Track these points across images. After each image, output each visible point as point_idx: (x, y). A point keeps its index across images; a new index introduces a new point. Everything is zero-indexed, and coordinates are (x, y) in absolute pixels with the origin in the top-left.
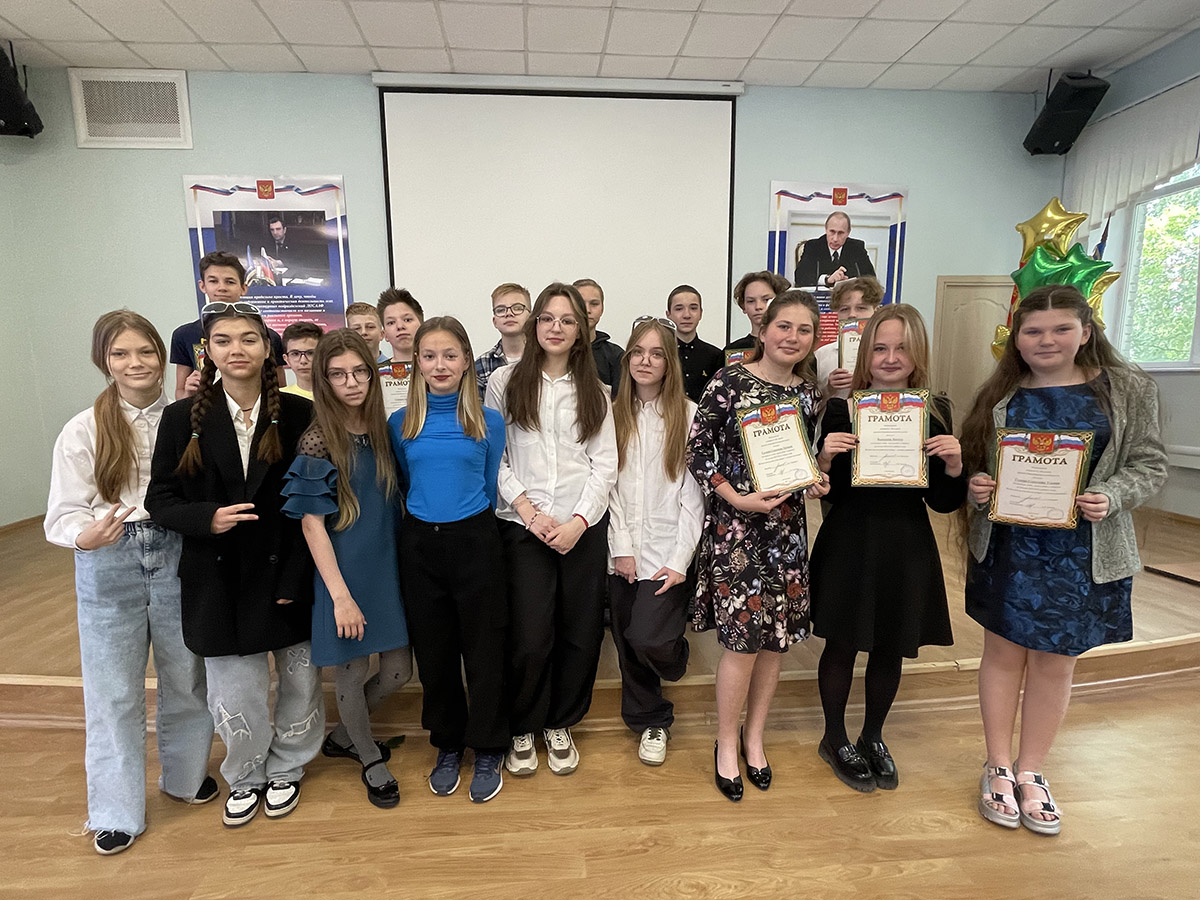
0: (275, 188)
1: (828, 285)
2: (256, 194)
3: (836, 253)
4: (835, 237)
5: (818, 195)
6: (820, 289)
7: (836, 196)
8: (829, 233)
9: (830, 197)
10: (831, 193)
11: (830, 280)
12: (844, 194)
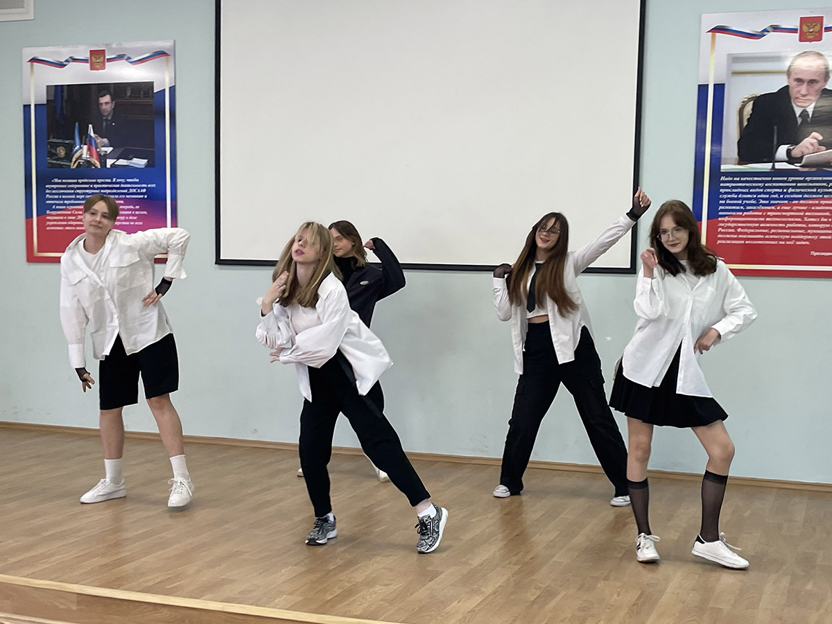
0: (107, 57)
1: (791, 159)
2: (88, 65)
3: (804, 114)
4: (803, 89)
5: (776, 28)
6: (778, 166)
7: (805, 28)
8: (793, 84)
9: (794, 31)
10: (796, 24)
11: (796, 152)
12: (819, 25)
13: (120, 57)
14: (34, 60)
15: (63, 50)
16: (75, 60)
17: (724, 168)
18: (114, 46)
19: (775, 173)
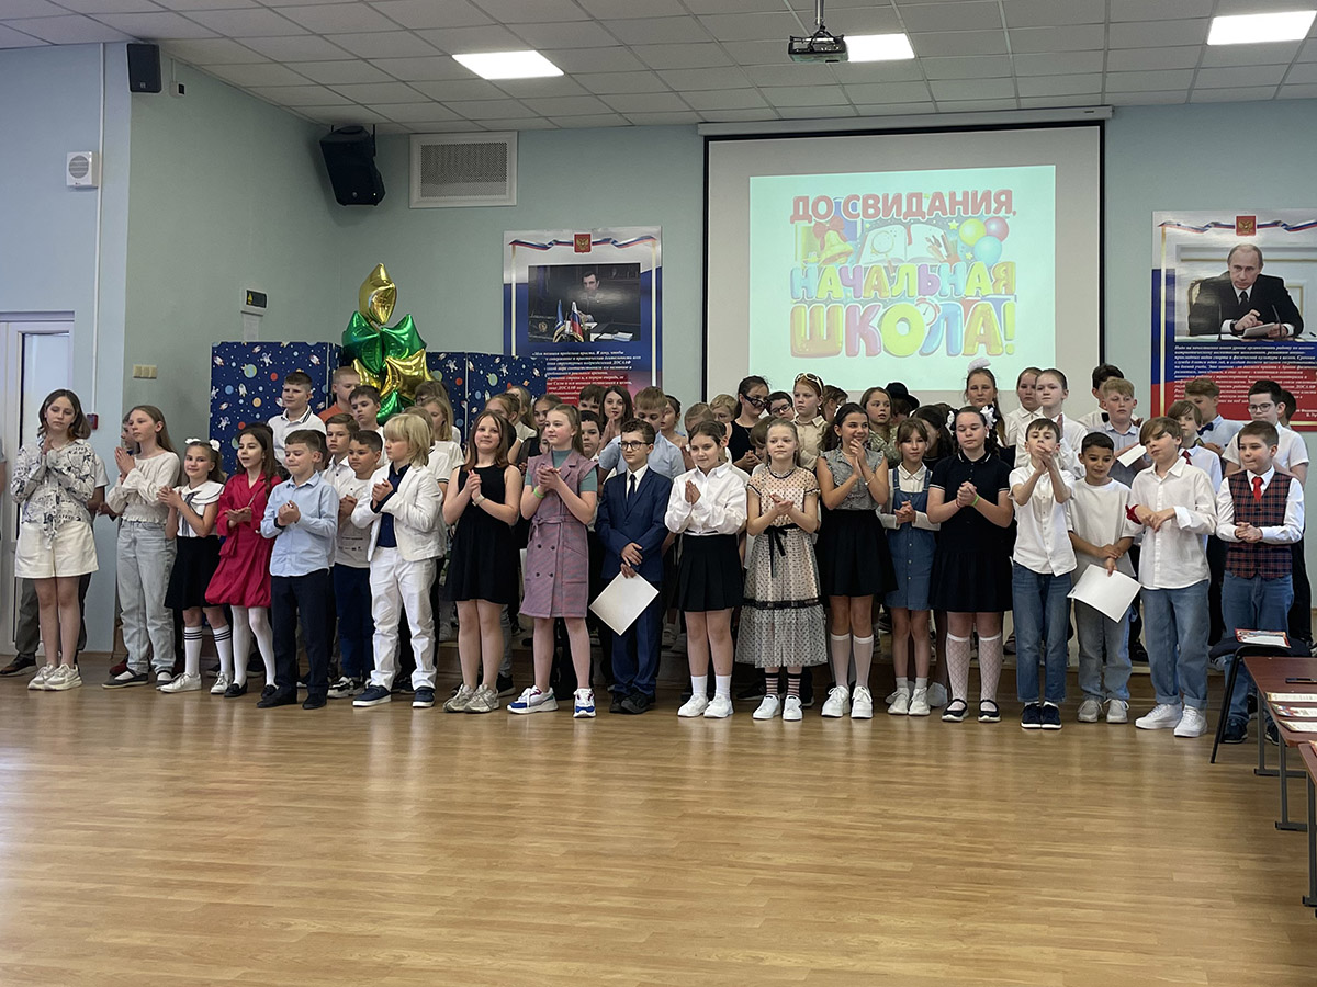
0: (592, 241)
1: (1234, 332)
2: (572, 248)
3: (1244, 294)
4: (1242, 274)
5: (1217, 225)
6: (1223, 337)
8: (1233, 271)
9: (1232, 227)
10: (1233, 221)
11: (1238, 326)
12: (1252, 224)
13: (606, 241)
14: (516, 243)
15: (546, 234)
16: (558, 243)
17: (1177, 338)
18: (600, 230)
19: (1221, 343)
